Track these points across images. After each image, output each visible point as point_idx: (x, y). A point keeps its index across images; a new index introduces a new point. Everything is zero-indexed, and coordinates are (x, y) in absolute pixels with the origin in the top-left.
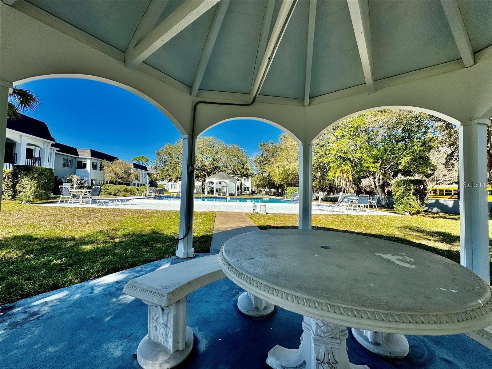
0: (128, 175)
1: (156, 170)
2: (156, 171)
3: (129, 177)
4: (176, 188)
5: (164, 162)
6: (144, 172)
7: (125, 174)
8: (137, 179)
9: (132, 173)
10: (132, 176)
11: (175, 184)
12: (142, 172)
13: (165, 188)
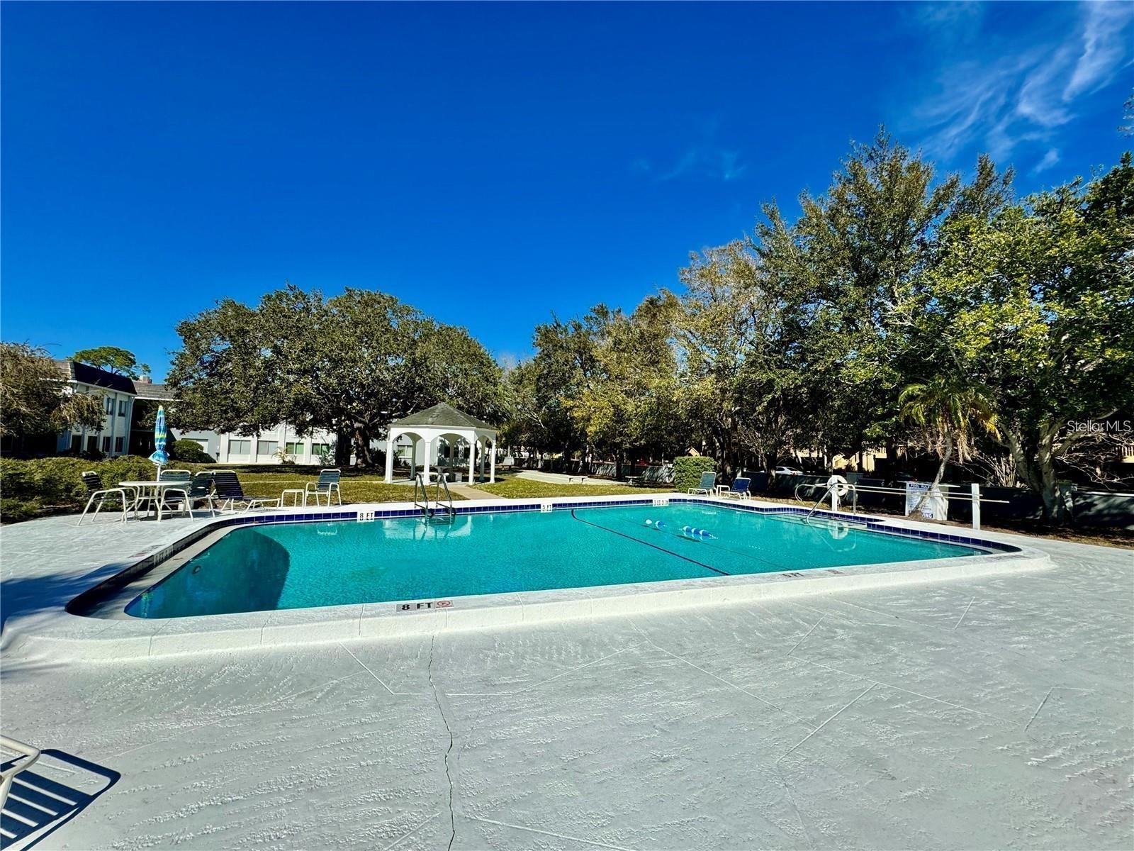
0: (47, 404)
1: (175, 391)
2: (178, 396)
3: (49, 412)
4: (248, 452)
5: (211, 363)
6: (122, 396)
7: (27, 400)
8: (86, 421)
9: (66, 399)
10: (67, 411)
11: (246, 438)
12: (112, 397)
13: (205, 451)
